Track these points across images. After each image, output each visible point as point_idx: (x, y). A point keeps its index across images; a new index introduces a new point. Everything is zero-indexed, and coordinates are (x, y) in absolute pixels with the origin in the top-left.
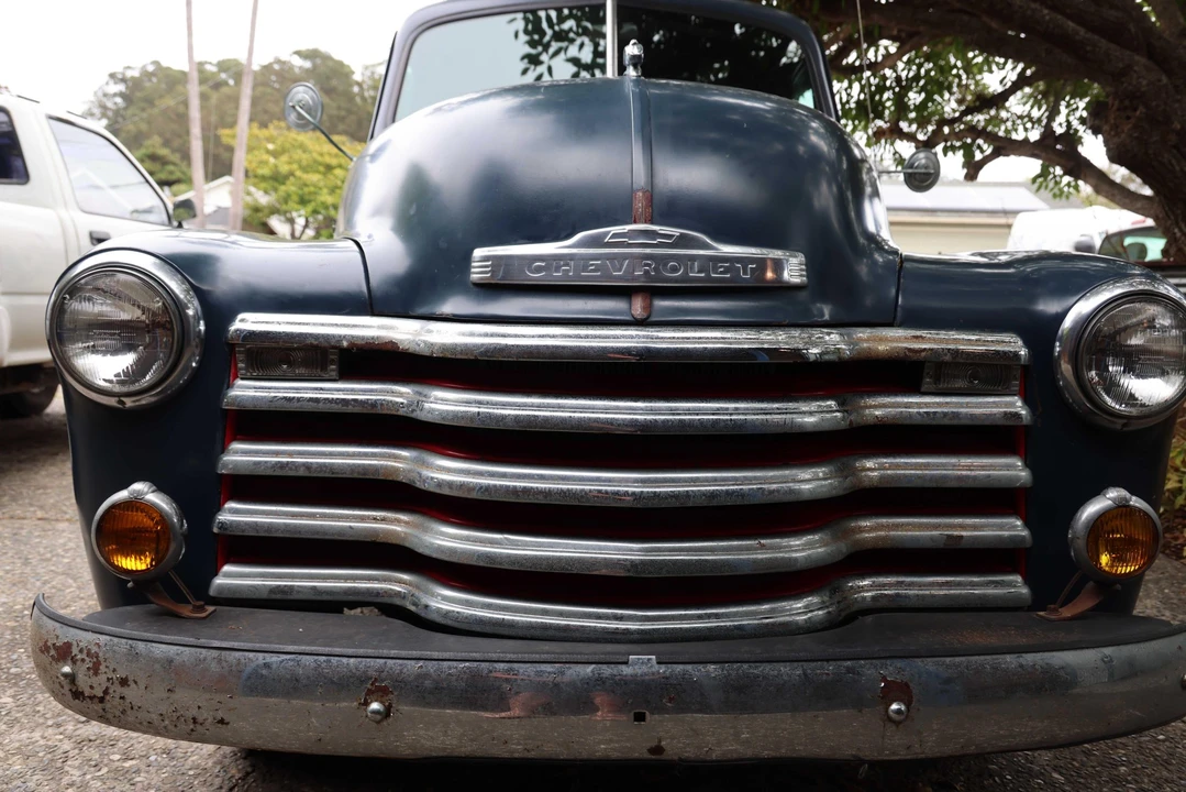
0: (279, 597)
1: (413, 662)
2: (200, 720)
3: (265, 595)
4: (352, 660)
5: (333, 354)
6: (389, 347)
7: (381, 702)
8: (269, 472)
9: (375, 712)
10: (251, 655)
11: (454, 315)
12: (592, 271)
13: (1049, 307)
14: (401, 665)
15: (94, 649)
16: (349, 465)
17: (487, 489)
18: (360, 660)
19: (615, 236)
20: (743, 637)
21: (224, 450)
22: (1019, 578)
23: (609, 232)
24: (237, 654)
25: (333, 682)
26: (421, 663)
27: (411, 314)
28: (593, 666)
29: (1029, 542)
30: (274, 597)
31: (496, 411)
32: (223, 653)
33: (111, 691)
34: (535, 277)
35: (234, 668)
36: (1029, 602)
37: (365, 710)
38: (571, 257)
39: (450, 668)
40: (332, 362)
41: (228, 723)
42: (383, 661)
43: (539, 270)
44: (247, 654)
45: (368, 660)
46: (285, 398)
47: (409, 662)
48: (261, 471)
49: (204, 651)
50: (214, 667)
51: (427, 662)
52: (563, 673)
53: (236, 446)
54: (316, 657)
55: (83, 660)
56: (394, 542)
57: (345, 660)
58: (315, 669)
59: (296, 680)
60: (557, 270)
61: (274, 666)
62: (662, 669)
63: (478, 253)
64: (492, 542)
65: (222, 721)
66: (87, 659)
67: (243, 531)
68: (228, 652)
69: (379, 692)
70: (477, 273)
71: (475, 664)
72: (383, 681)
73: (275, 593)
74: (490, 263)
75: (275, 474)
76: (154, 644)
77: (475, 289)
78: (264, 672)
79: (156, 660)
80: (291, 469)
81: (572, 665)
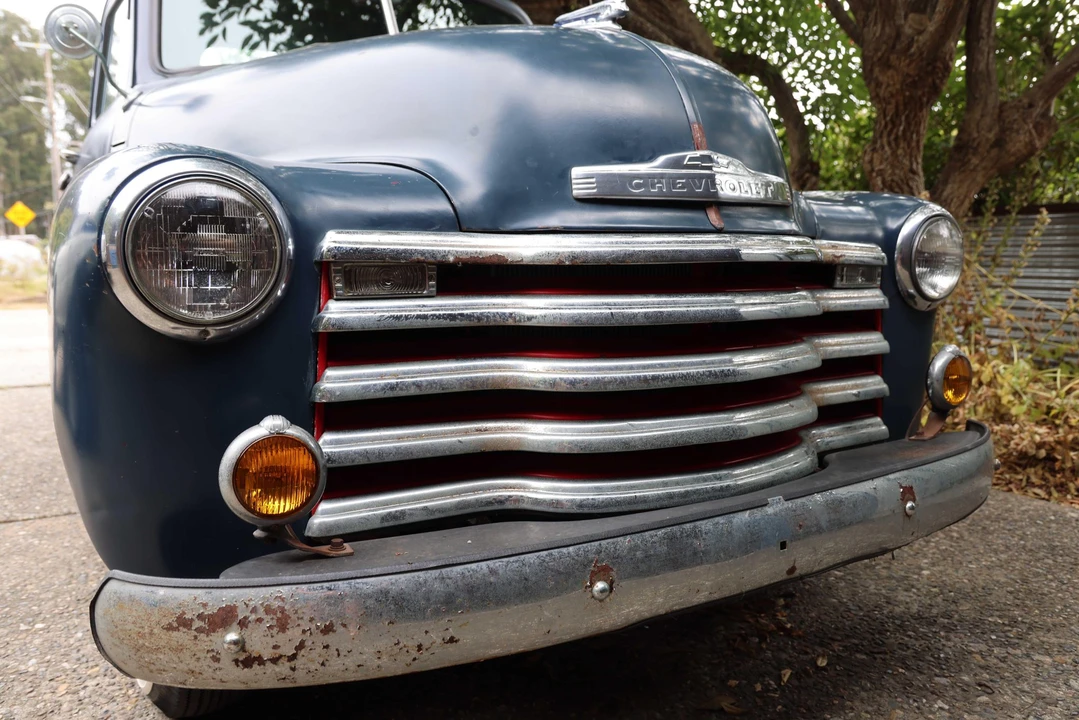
0: (391, 523)
1: (621, 538)
2: (426, 645)
3: (377, 525)
4: (571, 549)
5: (430, 270)
6: (495, 260)
7: (605, 581)
8: (380, 395)
9: (602, 591)
10: (474, 566)
11: (565, 228)
12: (680, 188)
13: (892, 224)
14: (613, 543)
15: (276, 604)
16: (457, 379)
17: (622, 381)
18: (577, 546)
19: (691, 159)
20: (790, 480)
21: (317, 378)
22: (879, 419)
23: (686, 156)
24: (459, 569)
25: (560, 573)
26: (628, 538)
27: (502, 229)
28: (748, 512)
29: (888, 393)
30: (386, 524)
31: (626, 311)
32: (444, 570)
33: (308, 643)
34: (637, 193)
35: (459, 583)
36: (888, 436)
37: (591, 591)
38: (662, 176)
39: (652, 537)
40: (431, 279)
41: (456, 641)
42: (597, 543)
43: (638, 186)
44: (468, 566)
45: (585, 545)
46: (393, 317)
47: (619, 539)
48: (371, 395)
49: (421, 574)
50: (437, 585)
51: (633, 536)
52: (731, 522)
53: (330, 373)
54: (537, 554)
55: (259, 620)
56: (505, 449)
57: (564, 550)
58: (541, 564)
59: (526, 579)
60: (653, 186)
61: (501, 572)
62: (789, 504)
63: (577, 172)
64: (621, 430)
65: (452, 640)
66: (268, 618)
67: (353, 461)
68: (448, 569)
69: (601, 572)
70: (579, 189)
71: (669, 529)
72: (603, 561)
73: (387, 521)
74: (593, 180)
75: (386, 396)
76: (358, 581)
77: (578, 204)
78: (492, 579)
79: (369, 596)
80: (401, 389)
81: (735, 515)
